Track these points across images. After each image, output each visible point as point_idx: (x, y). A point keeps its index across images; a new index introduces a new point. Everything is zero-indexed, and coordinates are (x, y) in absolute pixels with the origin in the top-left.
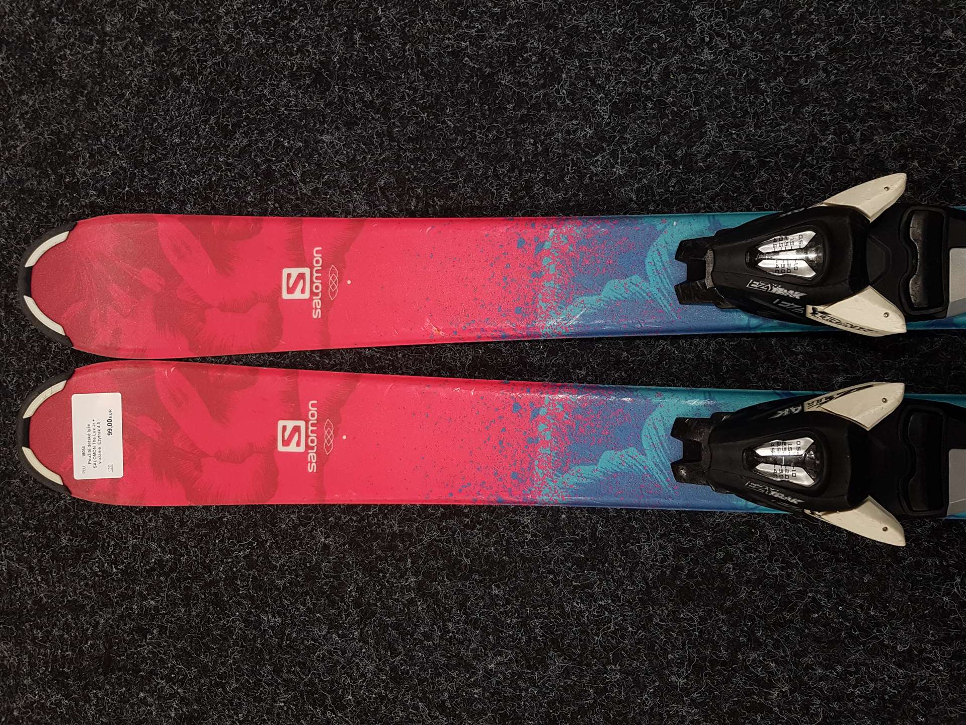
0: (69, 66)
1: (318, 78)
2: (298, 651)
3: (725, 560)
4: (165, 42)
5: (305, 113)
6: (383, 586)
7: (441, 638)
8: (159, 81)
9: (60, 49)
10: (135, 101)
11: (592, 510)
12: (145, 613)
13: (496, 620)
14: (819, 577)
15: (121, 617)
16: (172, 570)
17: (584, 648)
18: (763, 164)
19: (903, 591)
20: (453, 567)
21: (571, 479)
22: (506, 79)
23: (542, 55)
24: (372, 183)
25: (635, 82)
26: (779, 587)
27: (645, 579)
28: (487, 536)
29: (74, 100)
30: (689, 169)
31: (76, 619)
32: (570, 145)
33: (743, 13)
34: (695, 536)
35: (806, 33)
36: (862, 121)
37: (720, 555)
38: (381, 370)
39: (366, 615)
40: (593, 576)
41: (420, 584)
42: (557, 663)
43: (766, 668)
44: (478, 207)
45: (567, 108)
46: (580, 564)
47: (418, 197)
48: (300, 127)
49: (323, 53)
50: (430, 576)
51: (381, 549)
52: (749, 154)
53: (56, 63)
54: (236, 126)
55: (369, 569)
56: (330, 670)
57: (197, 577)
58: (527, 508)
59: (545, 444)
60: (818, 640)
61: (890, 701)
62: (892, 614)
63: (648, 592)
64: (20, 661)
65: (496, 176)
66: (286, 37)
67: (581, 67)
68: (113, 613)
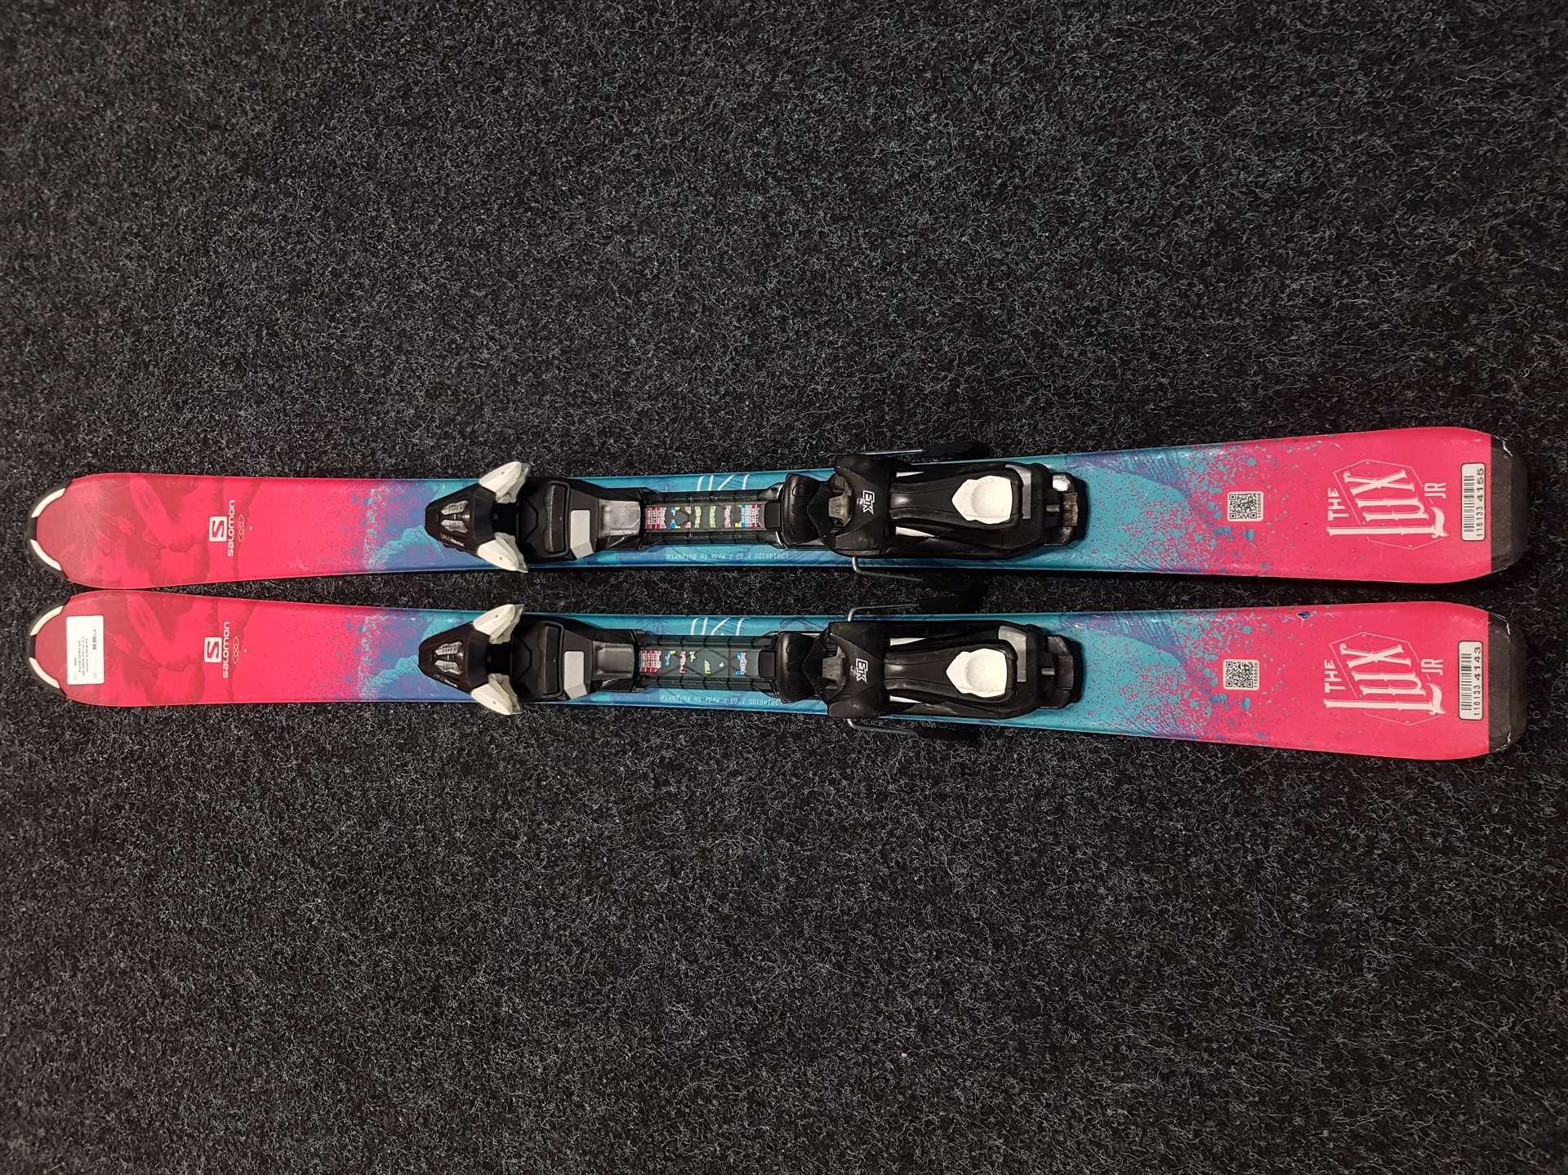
0: (74, 351)
1: (238, 366)
2: (220, 820)
3: (491, 742)
4: (138, 333)
5: (230, 393)
6: (275, 768)
7: (312, 807)
8: (134, 365)
9: (68, 338)
10: (117, 381)
11: (410, 705)
12: (120, 792)
13: (347, 794)
14: (547, 754)
15: (105, 796)
16: (139, 758)
17: (402, 812)
18: (519, 439)
19: (597, 763)
20: (321, 751)
21: (378, 680)
22: (359, 369)
23: (383, 351)
24: (272, 448)
25: (439, 375)
26: (523, 763)
27: (441, 758)
28: (343, 728)
29: (77, 380)
30: (473, 443)
31: (75, 799)
32: (399, 421)
33: (508, 322)
34: (473, 724)
35: (547, 339)
36: (580, 407)
37: (488, 739)
38: (276, 598)
39: (265, 791)
40: (409, 756)
41: (299, 766)
42: (386, 824)
43: (513, 824)
44: (341, 469)
45: (398, 393)
46: (401, 748)
47: (302, 461)
48: (226, 404)
49: (241, 346)
50: (305, 760)
51: (275, 738)
52: (510, 431)
53: (65, 349)
54: (185, 402)
55: (267, 755)
56: (241, 835)
57: (155, 763)
58: (368, 704)
59: (365, 653)
60: (545, 803)
61: (588, 847)
62: (591, 781)
63: (442, 769)
64: (37, 834)
65: (352, 444)
66: (217, 333)
67: (407, 362)
68: (100, 793)
